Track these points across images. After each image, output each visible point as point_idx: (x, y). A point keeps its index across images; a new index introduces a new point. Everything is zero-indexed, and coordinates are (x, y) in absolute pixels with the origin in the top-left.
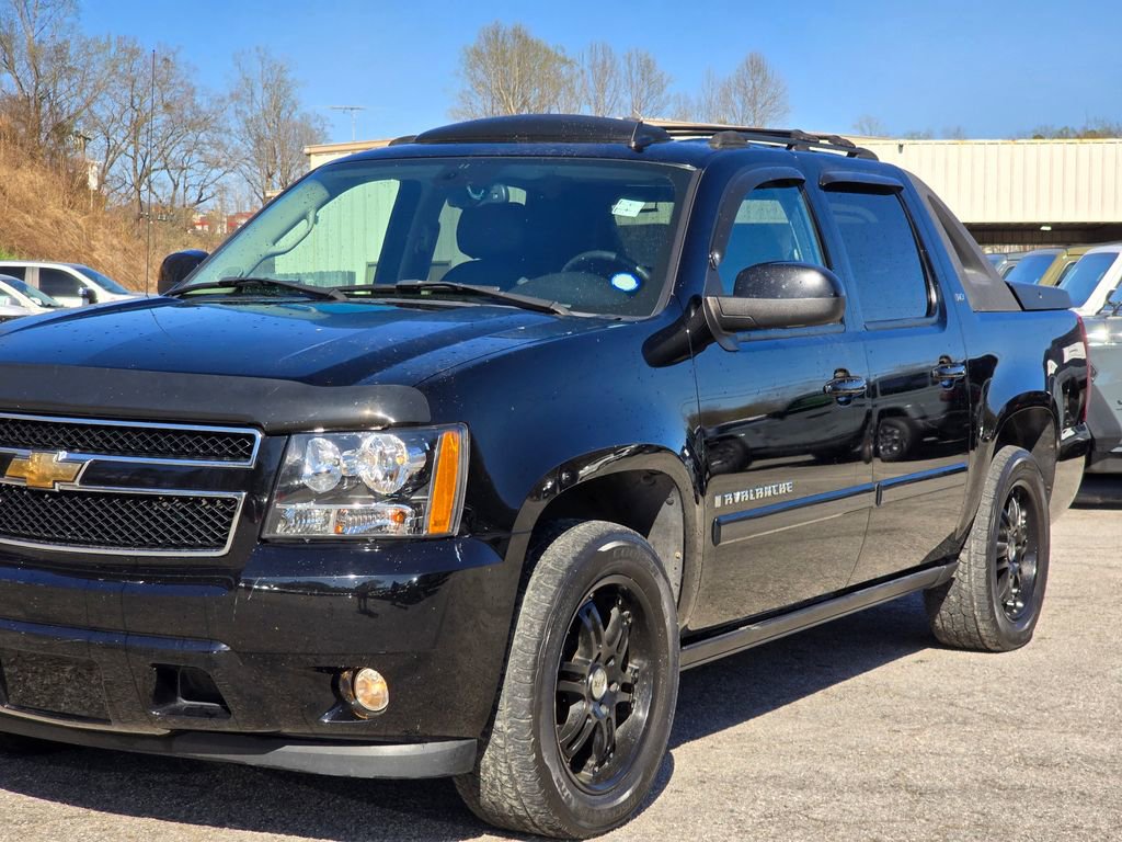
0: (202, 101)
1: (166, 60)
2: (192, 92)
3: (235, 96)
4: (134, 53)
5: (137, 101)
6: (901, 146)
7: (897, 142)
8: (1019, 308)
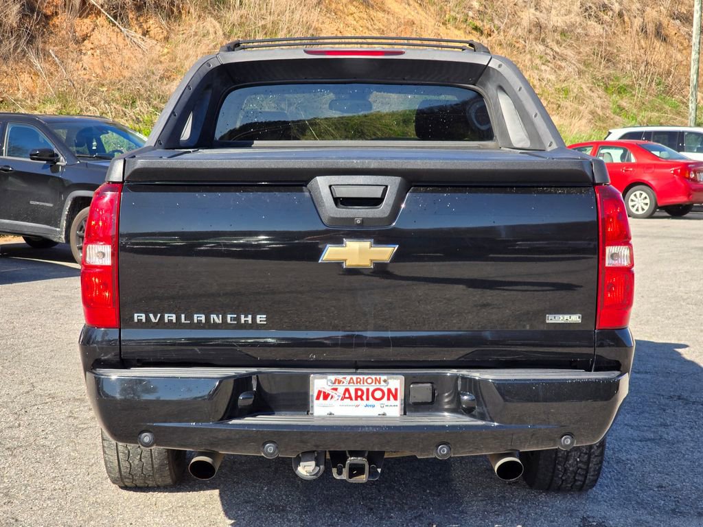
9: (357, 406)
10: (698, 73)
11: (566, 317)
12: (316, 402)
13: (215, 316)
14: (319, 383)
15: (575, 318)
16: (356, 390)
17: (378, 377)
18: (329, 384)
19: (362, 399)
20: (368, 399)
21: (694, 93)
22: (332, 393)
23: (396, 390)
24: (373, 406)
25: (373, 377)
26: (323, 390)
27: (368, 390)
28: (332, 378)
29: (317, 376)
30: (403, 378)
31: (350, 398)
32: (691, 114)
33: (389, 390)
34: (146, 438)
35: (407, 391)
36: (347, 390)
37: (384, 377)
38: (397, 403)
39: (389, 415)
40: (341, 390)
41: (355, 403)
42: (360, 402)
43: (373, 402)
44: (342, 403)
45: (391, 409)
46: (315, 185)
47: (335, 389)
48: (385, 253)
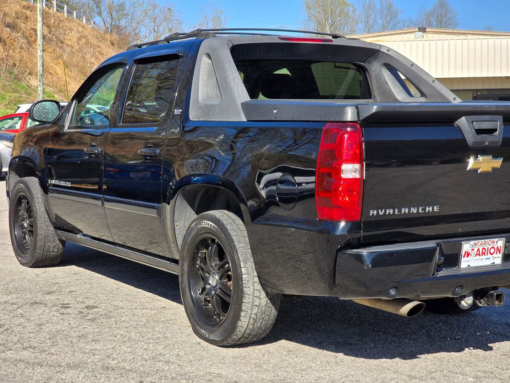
2: (182, 24)
4: (155, 6)
5: (156, 28)
8: (245, 120)
9: (482, 259)
10: (43, 66)
12: (463, 259)
13: (414, 209)
14: (466, 246)
16: (483, 249)
17: (494, 240)
18: (471, 246)
19: (485, 255)
20: (487, 255)
21: (41, 80)
22: (471, 252)
23: (501, 247)
24: (489, 259)
25: (492, 240)
26: (467, 251)
27: (488, 248)
28: (472, 242)
29: (466, 242)
30: (504, 239)
31: (479, 255)
32: (39, 95)
33: (498, 247)
34: (393, 292)
35: (506, 247)
36: (479, 250)
37: (496, 240)
38: (500, 255)
39: (496, 263)
40: (476, 250)
41: (481, 257)
42: (483, 257)
43: (489, 255)
44: (475, 258)
45: (497, 259)
46: (463, 122)
47: (473, 250)
48: (498, 163)
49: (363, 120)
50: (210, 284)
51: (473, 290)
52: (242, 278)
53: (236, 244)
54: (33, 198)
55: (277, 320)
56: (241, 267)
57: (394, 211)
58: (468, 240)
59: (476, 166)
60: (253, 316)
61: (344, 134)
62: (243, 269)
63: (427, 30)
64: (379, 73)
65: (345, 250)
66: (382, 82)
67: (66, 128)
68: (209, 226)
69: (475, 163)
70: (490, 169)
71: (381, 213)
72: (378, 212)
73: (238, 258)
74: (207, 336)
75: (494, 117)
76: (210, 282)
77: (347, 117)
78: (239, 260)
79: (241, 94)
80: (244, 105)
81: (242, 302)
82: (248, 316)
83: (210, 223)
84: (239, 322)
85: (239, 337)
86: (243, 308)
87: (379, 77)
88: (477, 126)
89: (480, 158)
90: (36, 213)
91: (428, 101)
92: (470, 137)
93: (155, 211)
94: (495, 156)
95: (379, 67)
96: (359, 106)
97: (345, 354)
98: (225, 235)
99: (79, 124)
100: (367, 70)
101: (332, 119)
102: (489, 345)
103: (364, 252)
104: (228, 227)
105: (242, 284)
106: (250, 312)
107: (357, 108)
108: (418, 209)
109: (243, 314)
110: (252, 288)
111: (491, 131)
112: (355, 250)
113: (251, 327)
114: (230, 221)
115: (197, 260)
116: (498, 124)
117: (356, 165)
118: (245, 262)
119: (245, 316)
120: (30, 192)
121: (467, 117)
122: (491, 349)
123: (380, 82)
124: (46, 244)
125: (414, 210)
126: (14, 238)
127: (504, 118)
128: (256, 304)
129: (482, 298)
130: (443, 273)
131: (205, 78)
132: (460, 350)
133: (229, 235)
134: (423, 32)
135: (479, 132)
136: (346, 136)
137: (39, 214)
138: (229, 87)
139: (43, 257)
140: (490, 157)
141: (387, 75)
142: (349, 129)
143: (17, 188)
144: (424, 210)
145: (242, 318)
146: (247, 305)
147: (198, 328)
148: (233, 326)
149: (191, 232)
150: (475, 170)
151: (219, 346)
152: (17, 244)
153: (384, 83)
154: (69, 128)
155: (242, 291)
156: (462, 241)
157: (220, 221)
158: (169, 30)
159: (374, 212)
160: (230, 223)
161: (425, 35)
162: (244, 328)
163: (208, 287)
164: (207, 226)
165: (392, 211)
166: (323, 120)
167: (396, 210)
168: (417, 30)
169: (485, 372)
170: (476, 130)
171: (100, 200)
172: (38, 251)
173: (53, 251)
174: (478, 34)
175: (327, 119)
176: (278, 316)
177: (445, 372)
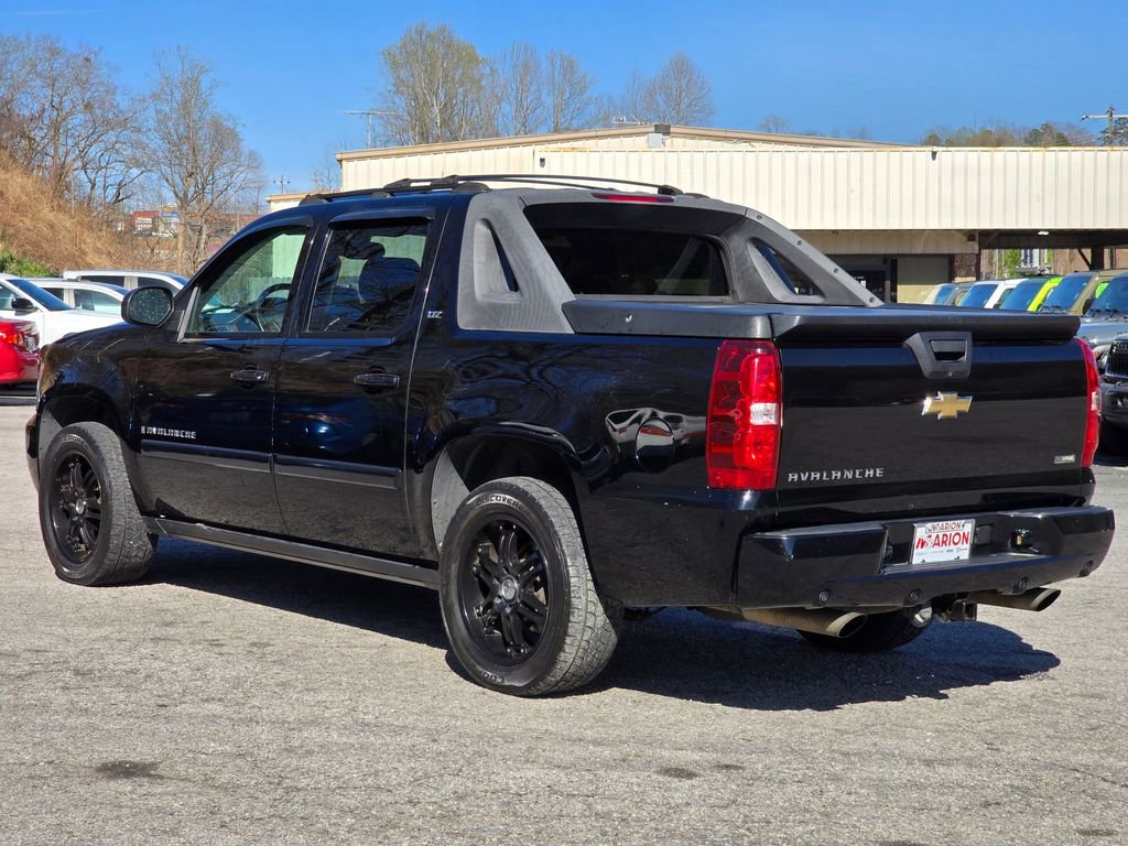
0: (123, 102)
1: (88, 60)
2: (114, 92)
3: (155, 96)
4: (54, 52)
5: (56, 100)
6: (934, 154)
7: (930, 149)
8: (570, 331)
9: (942, 552)
11: (1067, 458)
12: (916, 550)
13: (848, 473)
14: (921, 531)
15: (1071, 458)
16: (944, 535)
17: (959, 522)
18: (928, 531)
19: (946, 545)
20: (949, 544)
22: (927, 540)
23: (968, 533)
24: (952, 551)
25: (956, 522)
26: (922, 538)
27: (951, 534)
28: (929, 525)
29: (920, 524)
30: (974, 521)
31: (938, 544)
33: (964, 534)
34: (823, 597)
35: (975, 534)
36: (938, 536)
37: (963, 521)
38: (968, 546)
39: (961, 558)
40: (933, 538)
41: (941, 548)
42: (944, 548)
43: (952, 547)
44: (932, 550)
45: (963, 553)
46: (916, 341)
47: (930, 536)
48: (965, 404)
49: (780, 337)
50: (500, 597)
51: (930, 598)
52: (569, 583)
53: (557, 529)
54: (103, 459)
55: (615, 652)
56: (567, 566)
57: (821, 476)
58: (923, 522)
59: (935, 409)
60: (583, 644)
61: (754, 358)
62: (570, 569)
63: (672, 130)
64: (743, 252)
65: (753, 533)
66: (748, 269)
67: (181, 335)
68: (506, 503)
69: (933, 404)
70: (954, 414)
71: (804, 478)
72: (799, 477)
73: (562, 551)
74: (499, 680)
75: (961, 334)
76: (503, 593)
77: (756, 332)
78: (564, 555)
79: (558, 290)
80: (567, 308)
81: (569, 622)
82: (576, 643)
83: (508, 497)
84: (562, 654)
85: (558, 678)
86: (570, 631)
87: (743, 261)
88: (937, 347)
89: (941, 396)
90: (110, 486)
91: (827, 302)
92: (927, 364)
93: (391, 480)
94: (961, 395)
95: (742, 243)
96: (773, 316)
97: (724, 704)
98: (538, 515)
99: (202, 330)
100: (722, 248)
101: (732, 335)
102: (941, 692)
103: (784, 536)
104: (542, 502)
105: (569, 592)
106: (579, 637)
107: (770, 319)
108: (854, 473)
109: (568, 640)
110: (584, 598)
111: (956, 356)
112: (768, 534)
113: (578, 662)
114: (544, 493)
115: (475, 559)
116: (966, 345)
117: (769, 404)
118: (574, 558)
119: (572, 644)
120: (96, 449)
121: (924, 333)
122: (945, 697)
123: (744, 268)
124: (126, 543)
125: (849, 475)
126: (51, 534)
127: (973, 336)
128: (588, 624)
129: (944, 611)
130: (890, 570)
131: (483, 259)
132: (900, 698)
133: (546, 514)
134: (665, 134)
135: (940, 356)
136: (757, 360)
137: (115, 488)
138: (535, 279)
139: (118, 567)
140: (955, 395)
141: (756, 259)
142: (759, 351)
143: (63, 441)
144: (862, 474)
145: (567, 648)
146: (576, 625)
147: (480, 669)
148: (552, 661)
149: (467, 514)
150: (934, 415)
151: (520, 696)
152: (58, 545)
153: (751, 270)
154: (187, 335)
155: (569, 604)
156: (916, 522)
157: (527, 493)
158: (86, 106)
159: (793, 477)
160: (544, 497)
161: (668, 140)
162: (568, 665)
163: (497, 601)
164: (501, 502)
165: (818, 475)
166: (715, 335)
167: (825, 475)
168: (653, 129)
169: (946, 724)
170: (935, 354)
171: (266, 461)
172: (111, 556)
173: (136, 556)
174: (776, 142)
175: (723, 335)
176: (619, 644)
177: (888, 725)
